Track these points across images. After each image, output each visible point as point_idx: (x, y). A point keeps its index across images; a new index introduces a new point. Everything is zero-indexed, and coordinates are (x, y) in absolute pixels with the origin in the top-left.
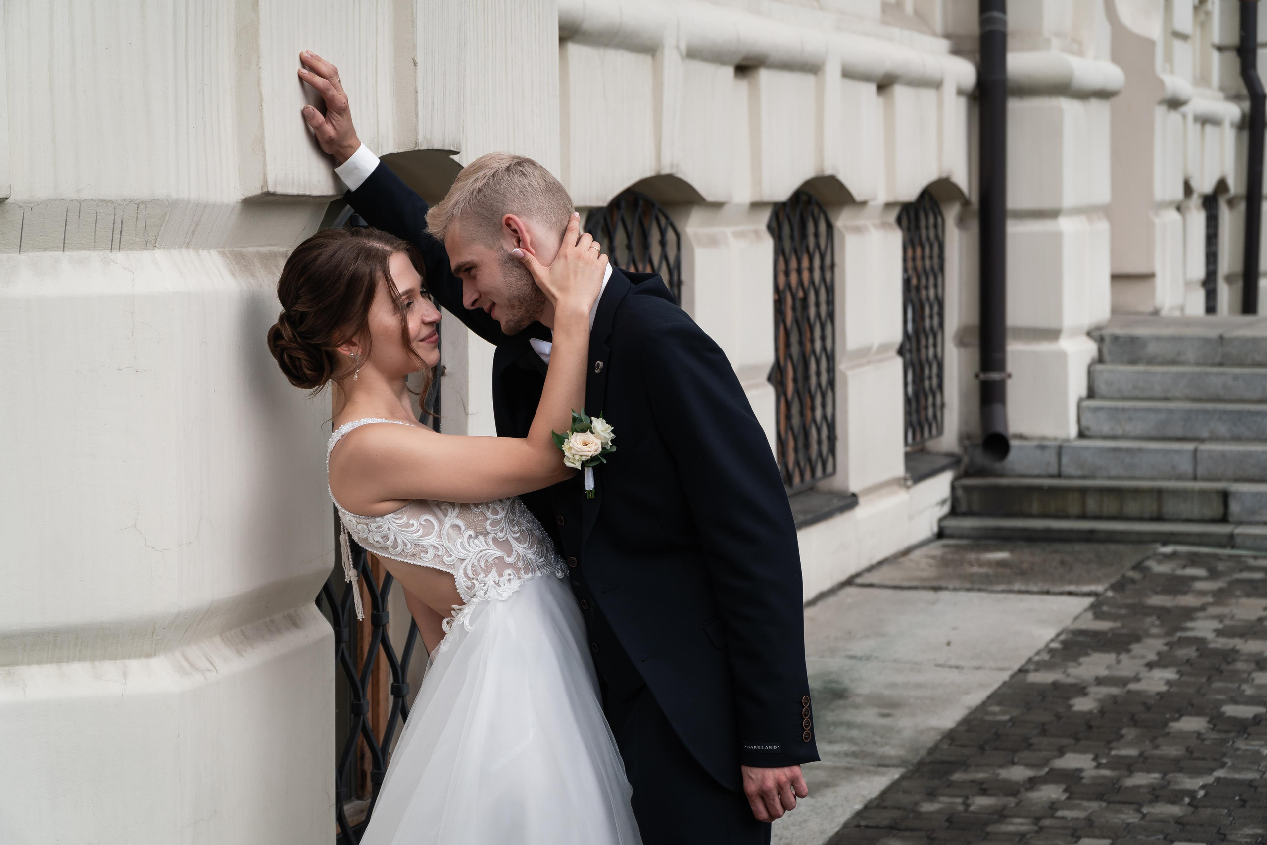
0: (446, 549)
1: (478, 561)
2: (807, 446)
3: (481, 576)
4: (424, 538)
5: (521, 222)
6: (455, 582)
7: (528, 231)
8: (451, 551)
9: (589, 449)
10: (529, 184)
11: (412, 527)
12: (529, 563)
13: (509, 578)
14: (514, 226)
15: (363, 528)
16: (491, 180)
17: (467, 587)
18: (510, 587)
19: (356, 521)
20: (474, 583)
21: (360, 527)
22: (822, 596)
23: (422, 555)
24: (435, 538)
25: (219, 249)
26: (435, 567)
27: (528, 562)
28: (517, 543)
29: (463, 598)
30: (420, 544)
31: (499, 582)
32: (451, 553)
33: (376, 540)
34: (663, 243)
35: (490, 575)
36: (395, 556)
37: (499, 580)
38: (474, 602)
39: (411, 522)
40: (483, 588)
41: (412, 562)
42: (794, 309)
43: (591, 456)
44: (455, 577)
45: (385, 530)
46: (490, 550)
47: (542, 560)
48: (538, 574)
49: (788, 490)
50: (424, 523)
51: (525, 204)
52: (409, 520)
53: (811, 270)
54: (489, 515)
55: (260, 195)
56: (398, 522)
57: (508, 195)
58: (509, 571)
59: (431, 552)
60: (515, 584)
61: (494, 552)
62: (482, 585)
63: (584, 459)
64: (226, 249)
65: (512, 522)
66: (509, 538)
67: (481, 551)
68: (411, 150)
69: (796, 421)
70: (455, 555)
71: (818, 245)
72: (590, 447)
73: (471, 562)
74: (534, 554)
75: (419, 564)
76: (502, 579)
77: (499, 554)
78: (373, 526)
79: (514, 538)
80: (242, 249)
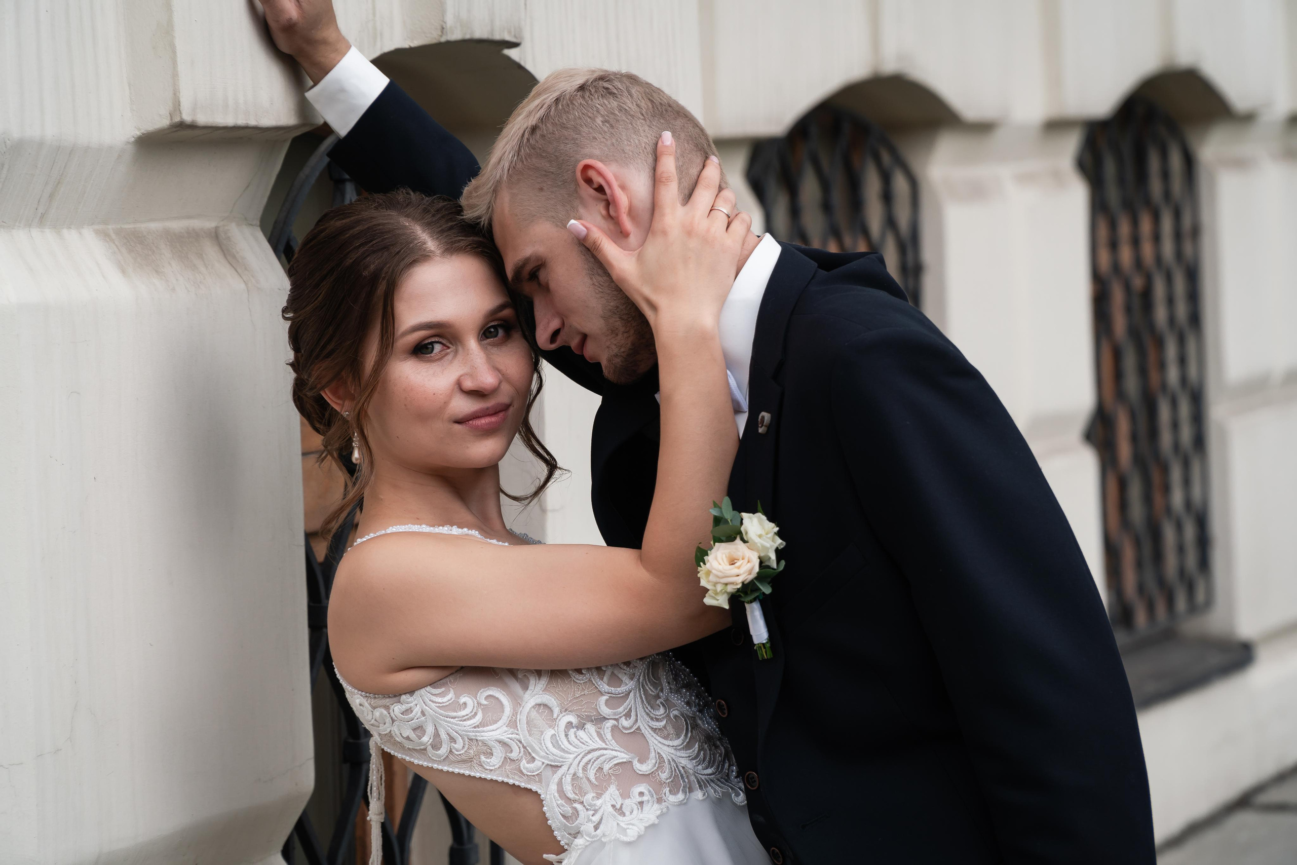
0: (524, 747)
1: (585, 769)
2: (1158, 556)
3: (590, 796)
4: (485, 729)
5: (609, 171)
6: (543, 806)
7: (623, 187)
8: (534, 750)
9: (736, 571)
10: (621, 109)
11: (464, 709)
12: (682, 775)
13: (640, 799)
14: (598, 179)
15: (381, 714)
16: (553, 109)
17: (564, 816)
18: (641, 816)
19: (370, 704)
20: (575, 809)
21: (377, 713)
22: (1193, 830)
23: (483, 758)
24: (505, 728)
25: (96, 227)
26: (506, 780)
27: (680, 772)
28: (658, 738)
29: (559, 838)
30: (479, 738)
31: (621, 807)
32: (534, 755)
33: (405, 735)
34: (887, 197)
35: (607, 796)
36: (439, 762)
37: (622, 804)
38: (577, 846)
39: (463, 700)
40: (594, 818)
41: (467, 773)
42: (1128, 309)
43: (743, 583)
44: (542, 796)
45: (417, 716)
46: (606, 749)
47: (709, 771)
48: (699, 795)
49: (1121, 638)
50: (485, 702)
51: (614, 141)
52: (458, 696)
53: (1157, 238)
54: (605, 687)
55: (168, 129)
56: (439, 700)
57: (585, 129)
58: (642, 788)
59: (499, 754)
60: (651, 813)
61: (614, 753)
62: (591, 813)
63: (731, 589)
64: (110, 227)
65: (651, 701)
66: (642, 727)
67: (589, 752)
68: (434, 41)
69: (1137, 512)
70: (541, 757)
71: (1167, 194)
72: (739, 568)
73: (572, 771)
74: (693, 759)
75: (478, 775)
76: (627, 802)
77: (623, 757)
78: (397, 709)
79: (654, 730)
80: (138, 225)
